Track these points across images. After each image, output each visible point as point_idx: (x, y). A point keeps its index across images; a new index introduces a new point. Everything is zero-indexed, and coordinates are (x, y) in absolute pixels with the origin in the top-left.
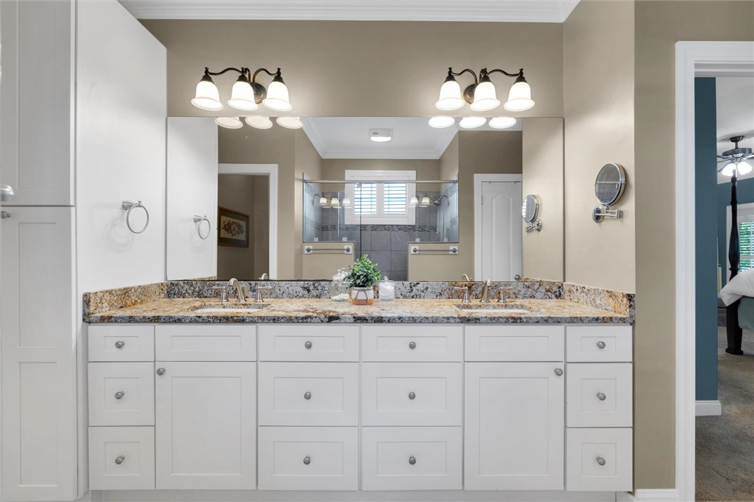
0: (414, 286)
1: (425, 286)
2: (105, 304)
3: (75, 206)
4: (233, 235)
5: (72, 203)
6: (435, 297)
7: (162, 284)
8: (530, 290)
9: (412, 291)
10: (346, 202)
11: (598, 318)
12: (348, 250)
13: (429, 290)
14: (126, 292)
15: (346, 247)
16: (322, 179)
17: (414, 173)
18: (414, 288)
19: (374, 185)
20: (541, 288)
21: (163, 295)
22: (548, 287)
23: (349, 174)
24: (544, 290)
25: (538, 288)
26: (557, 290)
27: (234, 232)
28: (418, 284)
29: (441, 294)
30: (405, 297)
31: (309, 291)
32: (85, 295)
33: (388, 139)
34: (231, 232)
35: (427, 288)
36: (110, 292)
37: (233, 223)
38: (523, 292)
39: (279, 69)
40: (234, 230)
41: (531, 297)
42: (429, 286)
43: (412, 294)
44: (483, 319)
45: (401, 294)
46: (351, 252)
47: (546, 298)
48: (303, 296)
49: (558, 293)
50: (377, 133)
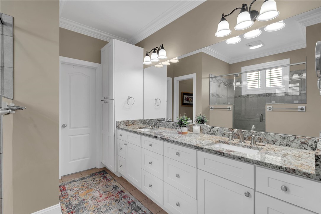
0: (212, 129)
1: (217, 129)
2: (122, 124)
3: (114, 99)
4: (190, 102)
5: (113, 99)
6: (222, 136)
7: (141, 120)
8: (286, 140)
9: (211, 131)
10: (244, 83)
11: (281, 167)
12: (229, 109)
13: (219, 132)
14: (128, 121)
15: (228, 107)
16: (230, 74)
17: (288, 60)
18: (212, 130)
19: (260, 72)
20: (296, 140)
21: (141, 123)
22: (303, 141)
23: (243, 69)
24: (299, 142)
25: (293, 140)
26: (313, 144)
27: (190, 101)
28: (213, 128)
29: (224, 134)
30: (207, 133)
31: (174, 126)
32: (117, 122)
33: (261, 46)
34: (189, 101)
35: (218, 131)
36: (123, 121)
37: (190, 98)
38: (279, 141)
39: (162, 45)
40: (190, 100)
41: (287, 145)
42: (218, 130)
43: (211, 133)
44: (205, 149)
45: (206, 132)
46: (231, 110)
47: (302, 148)
48: (172, 128)
49: (314, 147)
50: (251, 45)
